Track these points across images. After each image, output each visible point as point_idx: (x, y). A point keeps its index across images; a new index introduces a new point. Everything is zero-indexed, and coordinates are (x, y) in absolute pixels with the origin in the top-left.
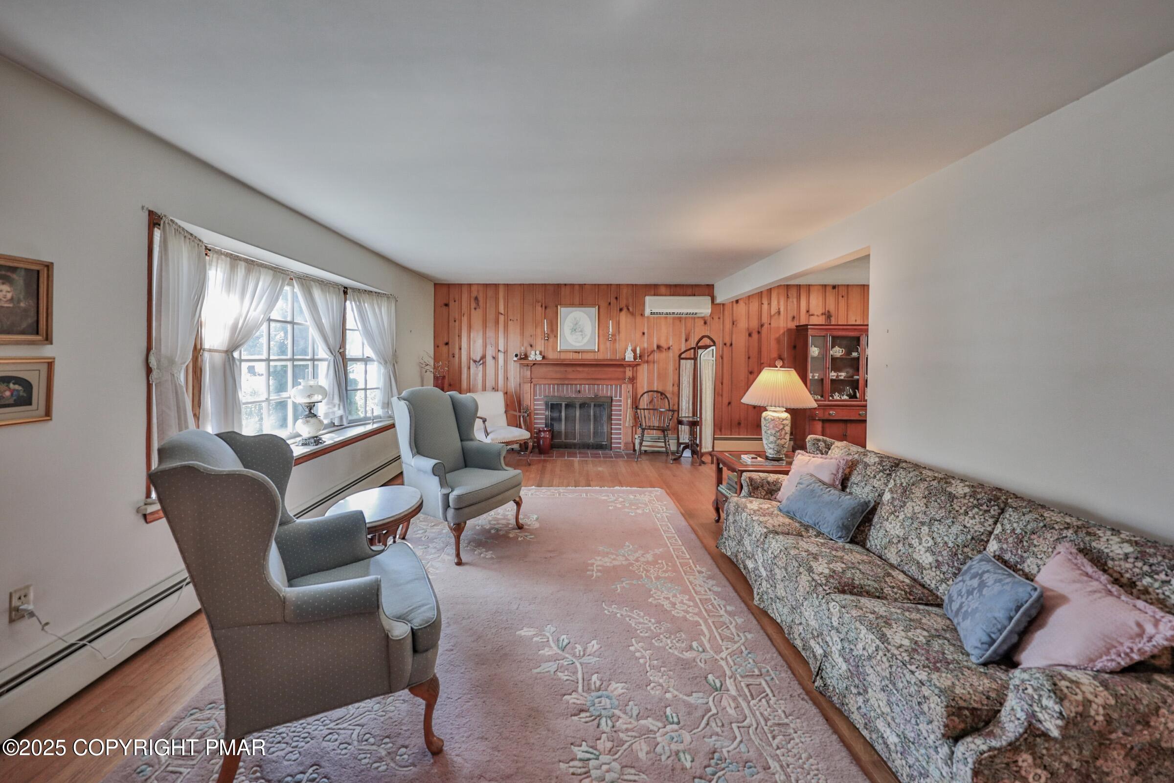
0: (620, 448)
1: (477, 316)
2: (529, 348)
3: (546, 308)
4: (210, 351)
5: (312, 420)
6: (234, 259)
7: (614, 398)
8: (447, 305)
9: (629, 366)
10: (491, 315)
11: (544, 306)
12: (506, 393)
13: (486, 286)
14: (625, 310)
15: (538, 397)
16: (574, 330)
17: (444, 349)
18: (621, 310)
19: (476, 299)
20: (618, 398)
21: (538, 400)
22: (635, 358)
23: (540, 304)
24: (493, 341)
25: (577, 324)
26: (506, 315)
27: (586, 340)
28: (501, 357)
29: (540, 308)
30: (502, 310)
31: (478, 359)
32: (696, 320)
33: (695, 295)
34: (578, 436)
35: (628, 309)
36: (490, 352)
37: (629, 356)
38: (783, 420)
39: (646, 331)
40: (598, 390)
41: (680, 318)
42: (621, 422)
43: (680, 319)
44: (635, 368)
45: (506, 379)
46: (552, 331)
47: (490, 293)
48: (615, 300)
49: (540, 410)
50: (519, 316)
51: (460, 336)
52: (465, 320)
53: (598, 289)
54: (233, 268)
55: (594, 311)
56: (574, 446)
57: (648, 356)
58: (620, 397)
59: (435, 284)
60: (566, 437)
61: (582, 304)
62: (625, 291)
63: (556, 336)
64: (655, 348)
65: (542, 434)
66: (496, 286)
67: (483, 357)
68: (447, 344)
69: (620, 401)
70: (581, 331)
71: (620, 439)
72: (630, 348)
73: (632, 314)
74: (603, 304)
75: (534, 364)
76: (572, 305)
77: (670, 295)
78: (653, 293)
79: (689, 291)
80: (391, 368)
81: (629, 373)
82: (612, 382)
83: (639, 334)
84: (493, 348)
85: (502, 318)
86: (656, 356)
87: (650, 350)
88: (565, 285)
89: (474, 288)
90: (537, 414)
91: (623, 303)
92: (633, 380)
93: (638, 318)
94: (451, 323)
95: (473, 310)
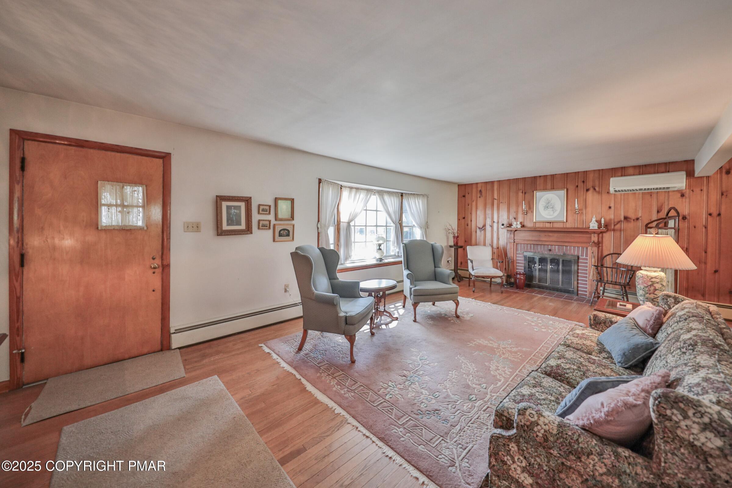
0: (586, 295)
1: (481, 202)
2: (513, 220)
3: (525, 193)
4: (343, 222)
5: (380, 251)
6: (351, 188)
7: (580, 257)
8: (464, 196)
9: (594, 233)
10: (489, 201)
11: (524, 192)
12: (498, 248)
13: (486, 183)
14: (592, 190)
15: (519, 252)
16: (546, 207)
17: (463, 221)
18: (588, 190)
19: (480, 191)
20: (584, 257)
21: (519, 254)
22: (600, 226)
23: (521, 191)
24: (490, 216)
25: (548, 203)
26: (499, 200)
27: (556, 214)
28: (495, 225)
29: (521, 194)
30: (496, 197)
31: (481, 227)
32: (670, 194)
33: (669, 172)
34: (548, 280)
35: (595, 189)
36: (489, 222)
37: (594, 225)
38: (652, 278)
39: (612, 205)
40: (566, 250)
41: (651, 192)
42: (588, 276)
43: (651, 194)
44: (601, 235)
45: (498, 239)
46: (530, 208)
47: (489, 187)
48: (582, 184)
49: (520, 260)
50: (507, 199)
51: (471, 213)
52: (474, 203)
53: (566, 176)
54: (350, 192)
55: (563, 193)
56: (547, 288)
57: (614, 225)
58: (587, 256)
59: (459, 185)
60: (539, 281)
61: (553, 188)
62: (591, 176)
63: (532, 212)
64: (622, 219)
65: (518, 276)
66: (492, 183)
67: (484, 226)
68: (464, 218)
69: (587, 259)
70: (552, 208)
71: (586, 288)
72: (594, 220)
73: (599, 192)
74: (571, 187)
75: (516, 230)
76: (545, 189)
77: (640, 174)
78: (620, 174)
79: (663, 169)
80: (424, 230)
81: (595, 238)
82: (578, 245)
83: (605, 208)
84: (491, 220)
85: (496, 202)
86: (624, 225)
87: (616, 220)
88: (540, 176)
89: (479, 186)
90: (519, 263)
91: (590, 184)
92: (598, 244)
93: (605, 196)
94: (467, 206)
95: (478, 198)
